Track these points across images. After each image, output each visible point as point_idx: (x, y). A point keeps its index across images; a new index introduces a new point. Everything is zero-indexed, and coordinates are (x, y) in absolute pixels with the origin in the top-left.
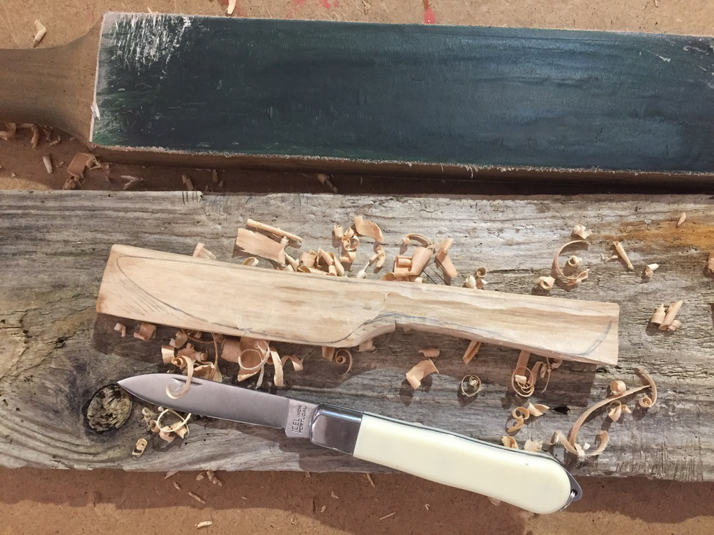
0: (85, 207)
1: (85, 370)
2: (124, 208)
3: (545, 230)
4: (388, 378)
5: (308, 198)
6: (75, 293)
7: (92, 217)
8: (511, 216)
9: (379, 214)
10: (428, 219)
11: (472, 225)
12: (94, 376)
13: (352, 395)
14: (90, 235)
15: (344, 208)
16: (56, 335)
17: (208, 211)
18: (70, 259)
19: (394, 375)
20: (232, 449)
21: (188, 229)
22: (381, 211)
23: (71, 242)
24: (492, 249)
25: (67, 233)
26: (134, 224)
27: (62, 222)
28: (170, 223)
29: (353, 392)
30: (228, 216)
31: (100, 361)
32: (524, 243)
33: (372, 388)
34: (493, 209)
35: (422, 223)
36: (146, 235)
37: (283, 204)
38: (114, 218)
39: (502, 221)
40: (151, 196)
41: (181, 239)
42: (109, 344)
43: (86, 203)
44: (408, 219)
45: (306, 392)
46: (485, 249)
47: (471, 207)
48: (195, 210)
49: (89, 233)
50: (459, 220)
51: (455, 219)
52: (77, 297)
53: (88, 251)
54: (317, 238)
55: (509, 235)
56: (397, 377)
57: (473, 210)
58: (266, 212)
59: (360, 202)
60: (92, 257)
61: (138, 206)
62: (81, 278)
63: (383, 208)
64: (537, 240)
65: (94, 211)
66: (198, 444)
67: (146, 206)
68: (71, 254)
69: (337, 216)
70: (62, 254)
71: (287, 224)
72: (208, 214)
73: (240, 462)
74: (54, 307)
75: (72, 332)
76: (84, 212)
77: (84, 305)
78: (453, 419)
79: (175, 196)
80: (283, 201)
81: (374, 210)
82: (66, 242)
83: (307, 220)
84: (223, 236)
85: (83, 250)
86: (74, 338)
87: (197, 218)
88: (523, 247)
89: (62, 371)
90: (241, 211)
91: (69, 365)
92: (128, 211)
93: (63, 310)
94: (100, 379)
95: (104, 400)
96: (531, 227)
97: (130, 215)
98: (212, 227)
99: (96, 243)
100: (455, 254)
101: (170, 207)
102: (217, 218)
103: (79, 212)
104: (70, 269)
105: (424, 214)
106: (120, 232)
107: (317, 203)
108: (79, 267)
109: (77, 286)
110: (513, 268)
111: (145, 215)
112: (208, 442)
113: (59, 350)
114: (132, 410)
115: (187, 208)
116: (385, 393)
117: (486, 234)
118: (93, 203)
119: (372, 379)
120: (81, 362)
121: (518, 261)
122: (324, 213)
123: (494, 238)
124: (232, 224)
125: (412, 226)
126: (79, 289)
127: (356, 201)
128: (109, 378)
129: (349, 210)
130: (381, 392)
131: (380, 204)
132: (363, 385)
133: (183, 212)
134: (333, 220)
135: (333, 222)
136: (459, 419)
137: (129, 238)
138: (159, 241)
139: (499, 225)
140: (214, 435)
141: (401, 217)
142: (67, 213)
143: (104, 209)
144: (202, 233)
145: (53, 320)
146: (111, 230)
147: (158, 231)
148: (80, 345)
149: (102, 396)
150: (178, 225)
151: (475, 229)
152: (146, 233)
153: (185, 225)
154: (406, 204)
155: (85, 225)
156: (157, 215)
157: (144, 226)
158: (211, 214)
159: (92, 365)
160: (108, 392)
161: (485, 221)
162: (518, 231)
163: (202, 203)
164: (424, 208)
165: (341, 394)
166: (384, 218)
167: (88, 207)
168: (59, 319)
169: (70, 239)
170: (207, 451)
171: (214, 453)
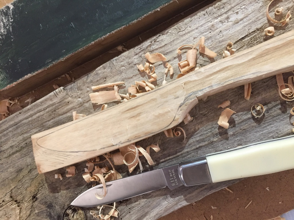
0: (12, 125)
1: (52, 206)
2: (30, 115)
3: (252, 4)
4: (209, 130)
5: (116, 60)
6: (29, 170)
7: (17, 128)
8: (229, 7)
9: (157, 47)
10: (184, 35)
11: (210, 24)
12: (58, 207)
13: (194, 150)
14: (21, 138)
15: (137, 54)
16: (30, 195)
17: (70, 95)
18: (18, 154)
19: (211, 127)
20: (146, 210)
21: (65, 109)
22: (157, 45)
23: (14, 146)
24: (228, 31)
25: (10, 142)
26: (39, 121)
27: (5, 138)
28: (55, 111)
29: (194, 147)
30: (82, 91)
31: (57, 198)
32: (245, 17)
33: (203, 140)
34: (217, 9)
35: (182, 39)
36: (47, 123)
37: (105, 70)
38: (28, 123)
39: (226, 13)
40: (40, 102)
41: (65, 116)
42: (57, 187)
43: (12, 123)
44: (174, 41)
45: (169, 161)
46: (225, 33)
47: (204, 15)
48: (63, 97)
49: (20, 137)
50: (202, 26)
51: (199, 26)
52: (30, 171)
53: (24, 146)
54: (132, 78)
55: (233, 18)
56: (214, 127)
57: (207, 16)
58: (99, 79)
59: (144, 46)
60: (27, 148)
61: (36, 110)
62: (28, 161)
63: (158, 43)
64: (251, 12)
65: (17, 124)
66: (127, 216)
67: (40, 108)
68: (17, 151)
69: (136, 60)
70: (13, 154)
71: (113, 79)
72: (71, 96)
73: (154, 215)
74: (22, 182)
75: (37, 190)
76: (12, 128)
77: (35, 174)
78: (258, 134)
79: (51, 96)
80: (105, 68)
81: (153, 47)
82: (12, 147)
83: (122, 71)
84: (84, 103)
85: (21, 147)
86: (39, 193)
87: (67, 100)
88: (245, 20)
89: (42, 212)
90: (87, 85)
91: (44, 207)
92: (32, 116)
93: (27, 181)
94: (62, 207)
95: (69, 216)
96: (244, 6)
97: (34, 117)
98: (76, 101)
99: (26, 140)
100: (209, 44)
101: (51, 103)
102: (76, 95)
103: (10, 129)
104: (20, 160)
105: (181, 33)
106: (34, 128)
107: (122, 59)
108: (24, 156)
109: (28, 166)
110: (246, 34)
111: (41, 113)
112: (132, 213)
113: (35, 202)
114: (86, 215)
115: (59, 99)
116: (212, 139)
117: (221, 25)
118: (15, 121)
119: (200, 136)
120: (48, 203)
121: (247, 28)
122: (128, 62)
123: (226, 24)
124: (85, 94)
125: (178, 43)
126: (29, 167)
127: (141, 47)
128: (66, 204)
129: (140, 54)
130: (209, 140)
131: (155, 42)
132: (197, 141)
133: (58, 101)
134: (135, 63)
135: (135, 65)
136: (262, 132)
137: (40, 129)
138: (54, 122)
139: (225, 16)
140: (133, 207)
141: (169, 42)
142: (5, 132)
143: (21, 121)
144: (73, 107)
145: (25, 189)
146: (29, 130)
147: (52, 117)
148: (44, 194)
149: (68, 215)
150: (60, 109)
151: (213, 25)
152: (46, 122)
153: (63, 107)
154: (169, 34)
155: (16, 134)
156: (47, 110)
157: (44, 119)
158: (73, 95)
159: (54, 201)
160: (69, 212)
161: (216, 18)
162: (237, 13)
163: (65, 92)
164: (179, 30)
165: (188, 152)
166: (161, 47)
167: (13, 124)
168: (28, 187)
169: (13, 144)
170: (134, 218)
171: (138, 217)
